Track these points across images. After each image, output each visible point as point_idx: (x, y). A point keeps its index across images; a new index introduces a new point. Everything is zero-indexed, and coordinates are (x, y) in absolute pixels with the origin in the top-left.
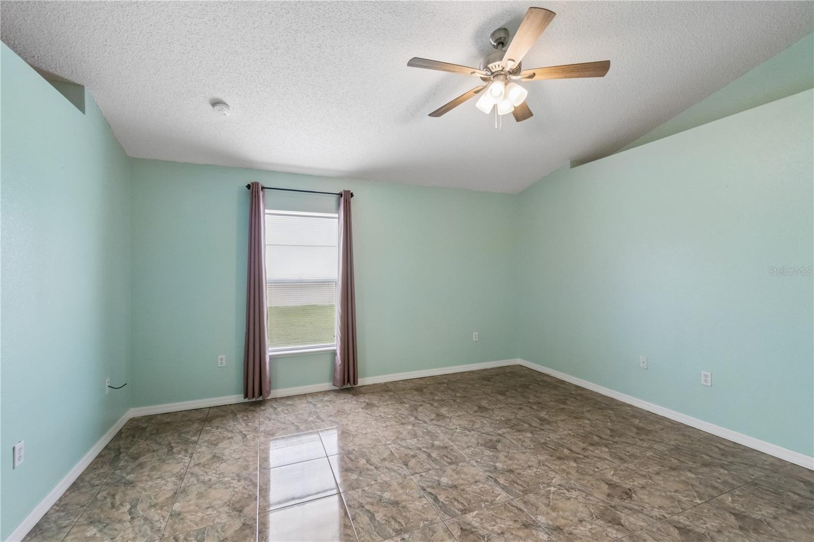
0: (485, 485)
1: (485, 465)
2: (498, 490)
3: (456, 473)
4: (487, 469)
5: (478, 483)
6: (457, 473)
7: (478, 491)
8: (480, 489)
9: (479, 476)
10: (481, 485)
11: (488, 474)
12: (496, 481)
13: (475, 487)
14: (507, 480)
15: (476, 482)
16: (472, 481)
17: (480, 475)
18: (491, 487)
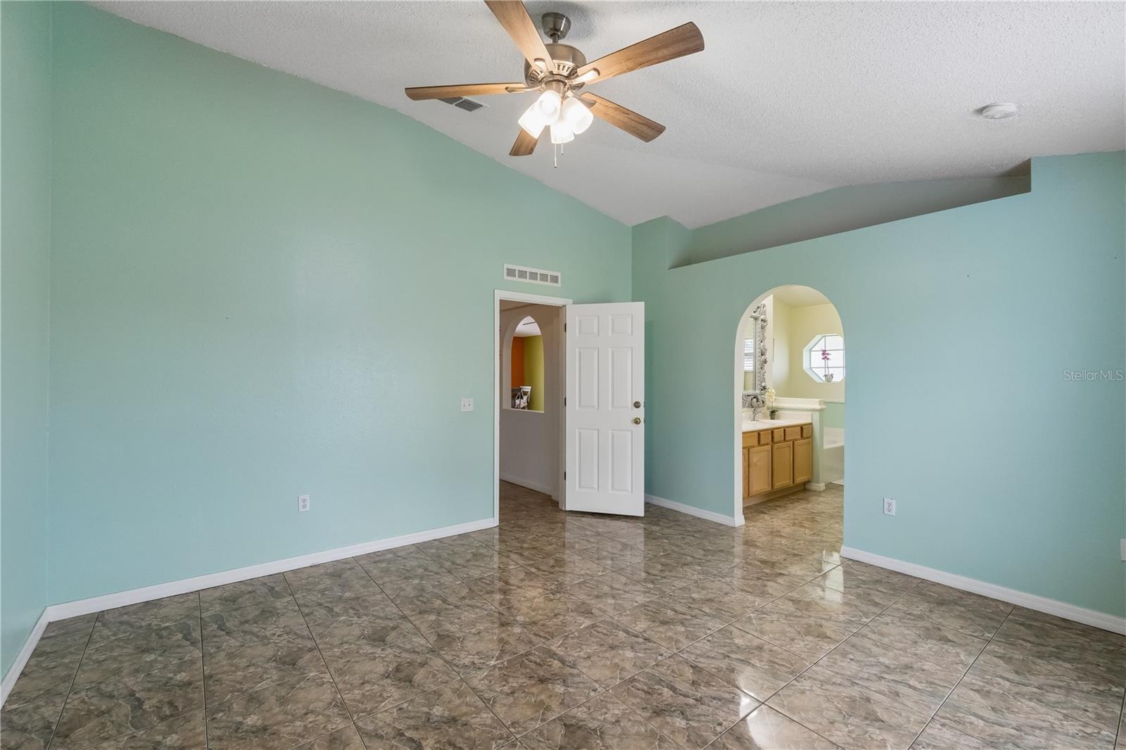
0: (576, 655)
1: (581, 685)
2: (560, 652)
3: (619, 666)
4: (577, 679)
5: (586, 656)
6: (616, 665)
7: (584, 647)
8: (583, 649)
9: (587, 665)
10: (582, 654)
11: (575, 671)
12: (563, 662)
13: (589, 651)
14: (548, 666)
15: (589, 657)
16: (594, 658)
17: (585, 667)
18: (569, 653)
